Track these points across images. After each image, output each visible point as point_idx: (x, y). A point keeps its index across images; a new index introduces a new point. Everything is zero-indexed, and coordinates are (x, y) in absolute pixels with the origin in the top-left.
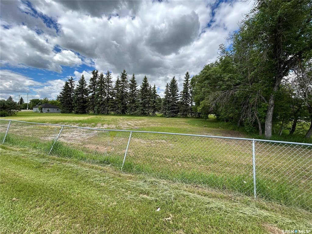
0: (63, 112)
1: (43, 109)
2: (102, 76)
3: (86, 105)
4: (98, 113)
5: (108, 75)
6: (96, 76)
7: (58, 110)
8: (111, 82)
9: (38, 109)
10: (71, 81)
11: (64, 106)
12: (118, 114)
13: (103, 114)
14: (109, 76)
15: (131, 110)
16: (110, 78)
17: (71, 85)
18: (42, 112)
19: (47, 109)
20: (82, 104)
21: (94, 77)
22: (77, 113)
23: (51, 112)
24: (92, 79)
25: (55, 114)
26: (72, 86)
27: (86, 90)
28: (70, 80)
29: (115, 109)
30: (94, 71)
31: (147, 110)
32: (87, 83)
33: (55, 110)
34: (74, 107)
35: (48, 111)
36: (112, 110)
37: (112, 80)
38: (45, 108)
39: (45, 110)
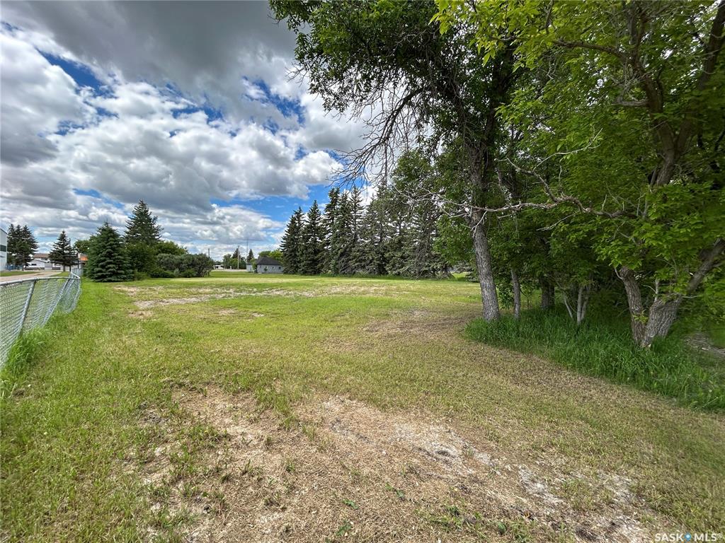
0: (286, 272)
1: (259, 266)
2: (345, 197)
3: (318, 259)
4: (336, 273)
5: (354, 195)
6: (336, 201)
7: (280, 268)
8: (361, 208)
9: (251, 266)
10: (299, 215)
11: (287, 261)
12: (371, 275)
13: (345, 275)
14: (356, 197)
15: (393, 266)
16: (359, 201)
17: (299, 220)
18: (256, 272)
19: (263, 267)
20: (312, 256)
21: (332, 202)
22: (305, 273)
23: (269, 273)
24: (329, 207)
25: (273, 275)
26: (299, 223)
27: (319, 228)
28: (296, 213)
29: (363, 264)
30: (333, 189)
31: (426, 264)
32: (322, 216)
33: (276, 268)
34: (299, 262)
35: (266, 270)
36: (358, 265)
37: (361, 204)
38: (261, 264)
39: (261, 269)
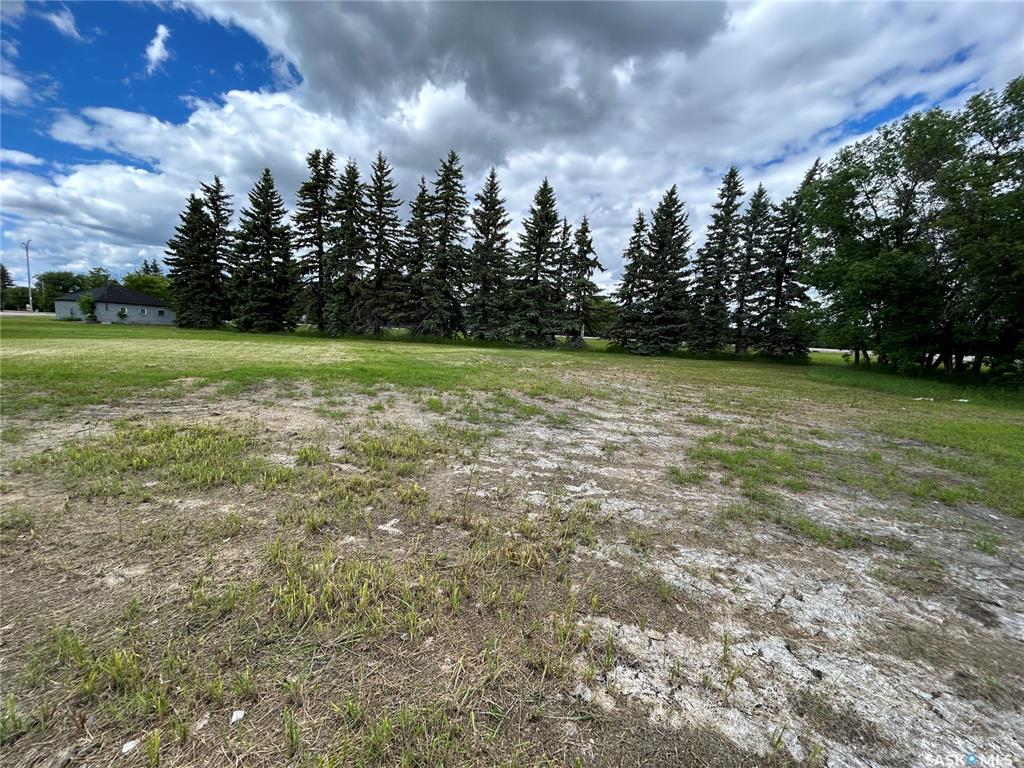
0: (184, 324)
1: (101, 308)
2: (352, 173)
4: (341, 329)
5: (379, 173)
6: (327, 176)
7: (161, 313)
8: (393, 204)
9: (76, 306)
10: (215, 195)
13: (361, 335)
14: (383, 176)
16: (390, 188)
17: (217, 210)
18: (94, 320)
19: (115, 309)
21: (316, 180)
23: (133, 324)
24: (308, 190)
25: (151, 330)
26: (218, 214)
27: (281, 232)
28: (208, 190)
30: (319, 152)
32: (285, 207)
33: (150, 314)
35: (122, 315)
36: (400, 318)
37: (395, 194)
38: (107, 302)
39: (107, 313)
